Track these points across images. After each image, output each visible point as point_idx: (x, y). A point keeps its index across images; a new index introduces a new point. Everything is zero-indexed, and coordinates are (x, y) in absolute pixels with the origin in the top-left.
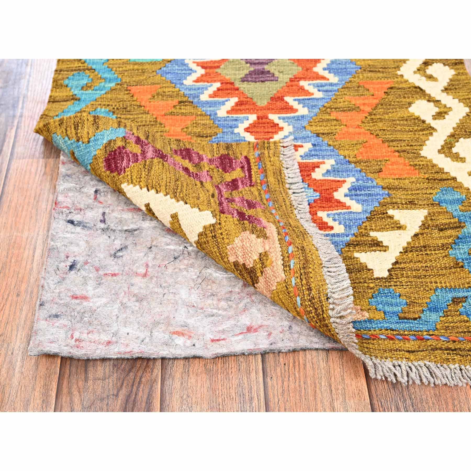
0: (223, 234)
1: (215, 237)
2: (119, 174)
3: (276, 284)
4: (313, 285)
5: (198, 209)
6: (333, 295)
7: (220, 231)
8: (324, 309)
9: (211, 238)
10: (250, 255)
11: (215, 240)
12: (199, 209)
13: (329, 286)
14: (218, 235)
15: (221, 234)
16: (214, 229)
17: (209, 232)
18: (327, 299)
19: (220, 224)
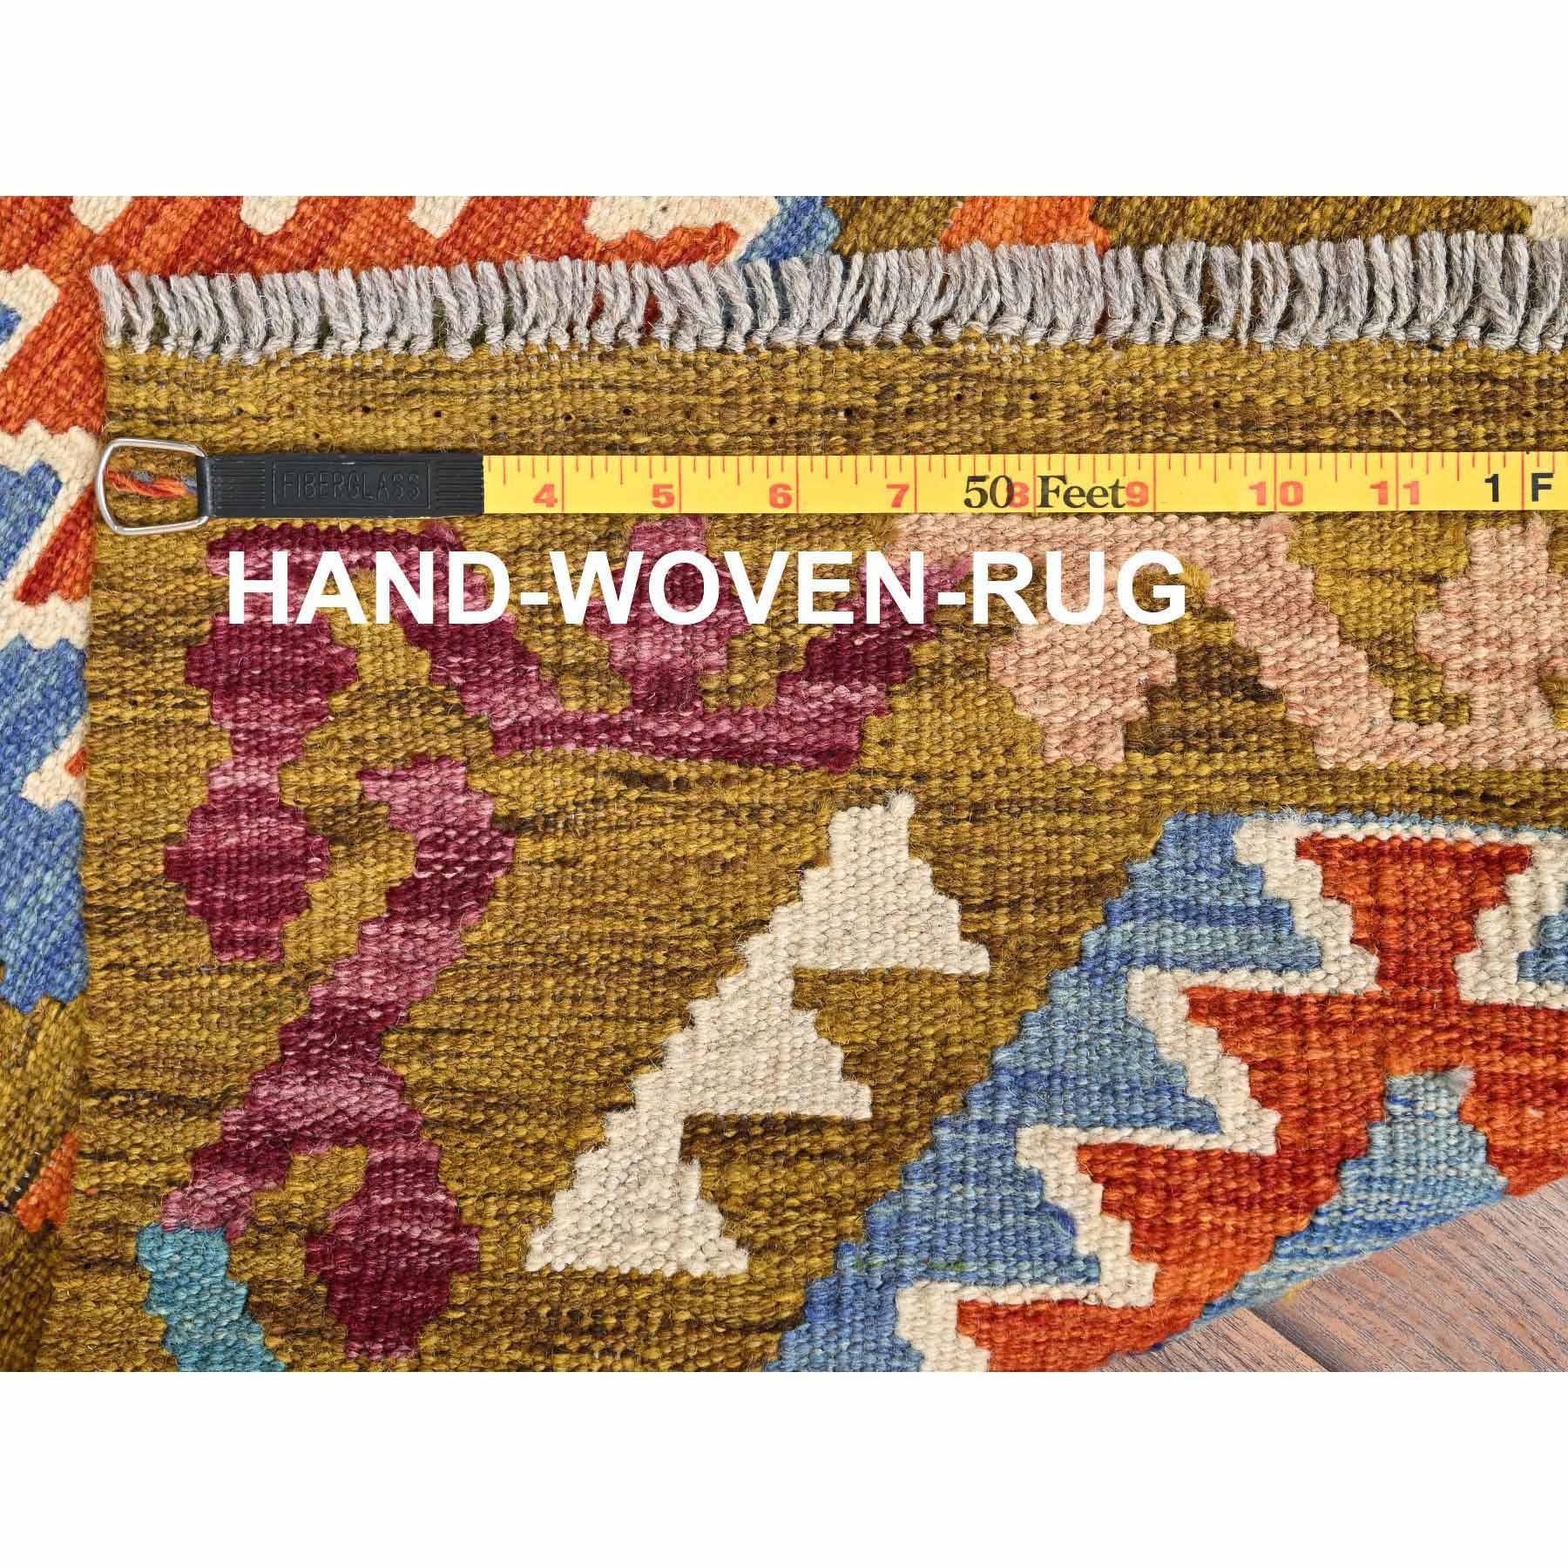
0: (978, 766)
1: (978, 810)
2: (472, 1266)
3: (1294, 566)
4: (1354, 400)
5: (809, 873)
6: (1427, 318)
7: (964, 782)
8: (1473, 368)
9: (979, 831)
10: (1121, 660)
11: (993, 812)
12: (810, 864)
13: (1375, 330)
14: (978, 796)
15: (977, 776)
16: (942, 806)
17: (949, 831)
18: (1433, 347)
19: (920, 777)
